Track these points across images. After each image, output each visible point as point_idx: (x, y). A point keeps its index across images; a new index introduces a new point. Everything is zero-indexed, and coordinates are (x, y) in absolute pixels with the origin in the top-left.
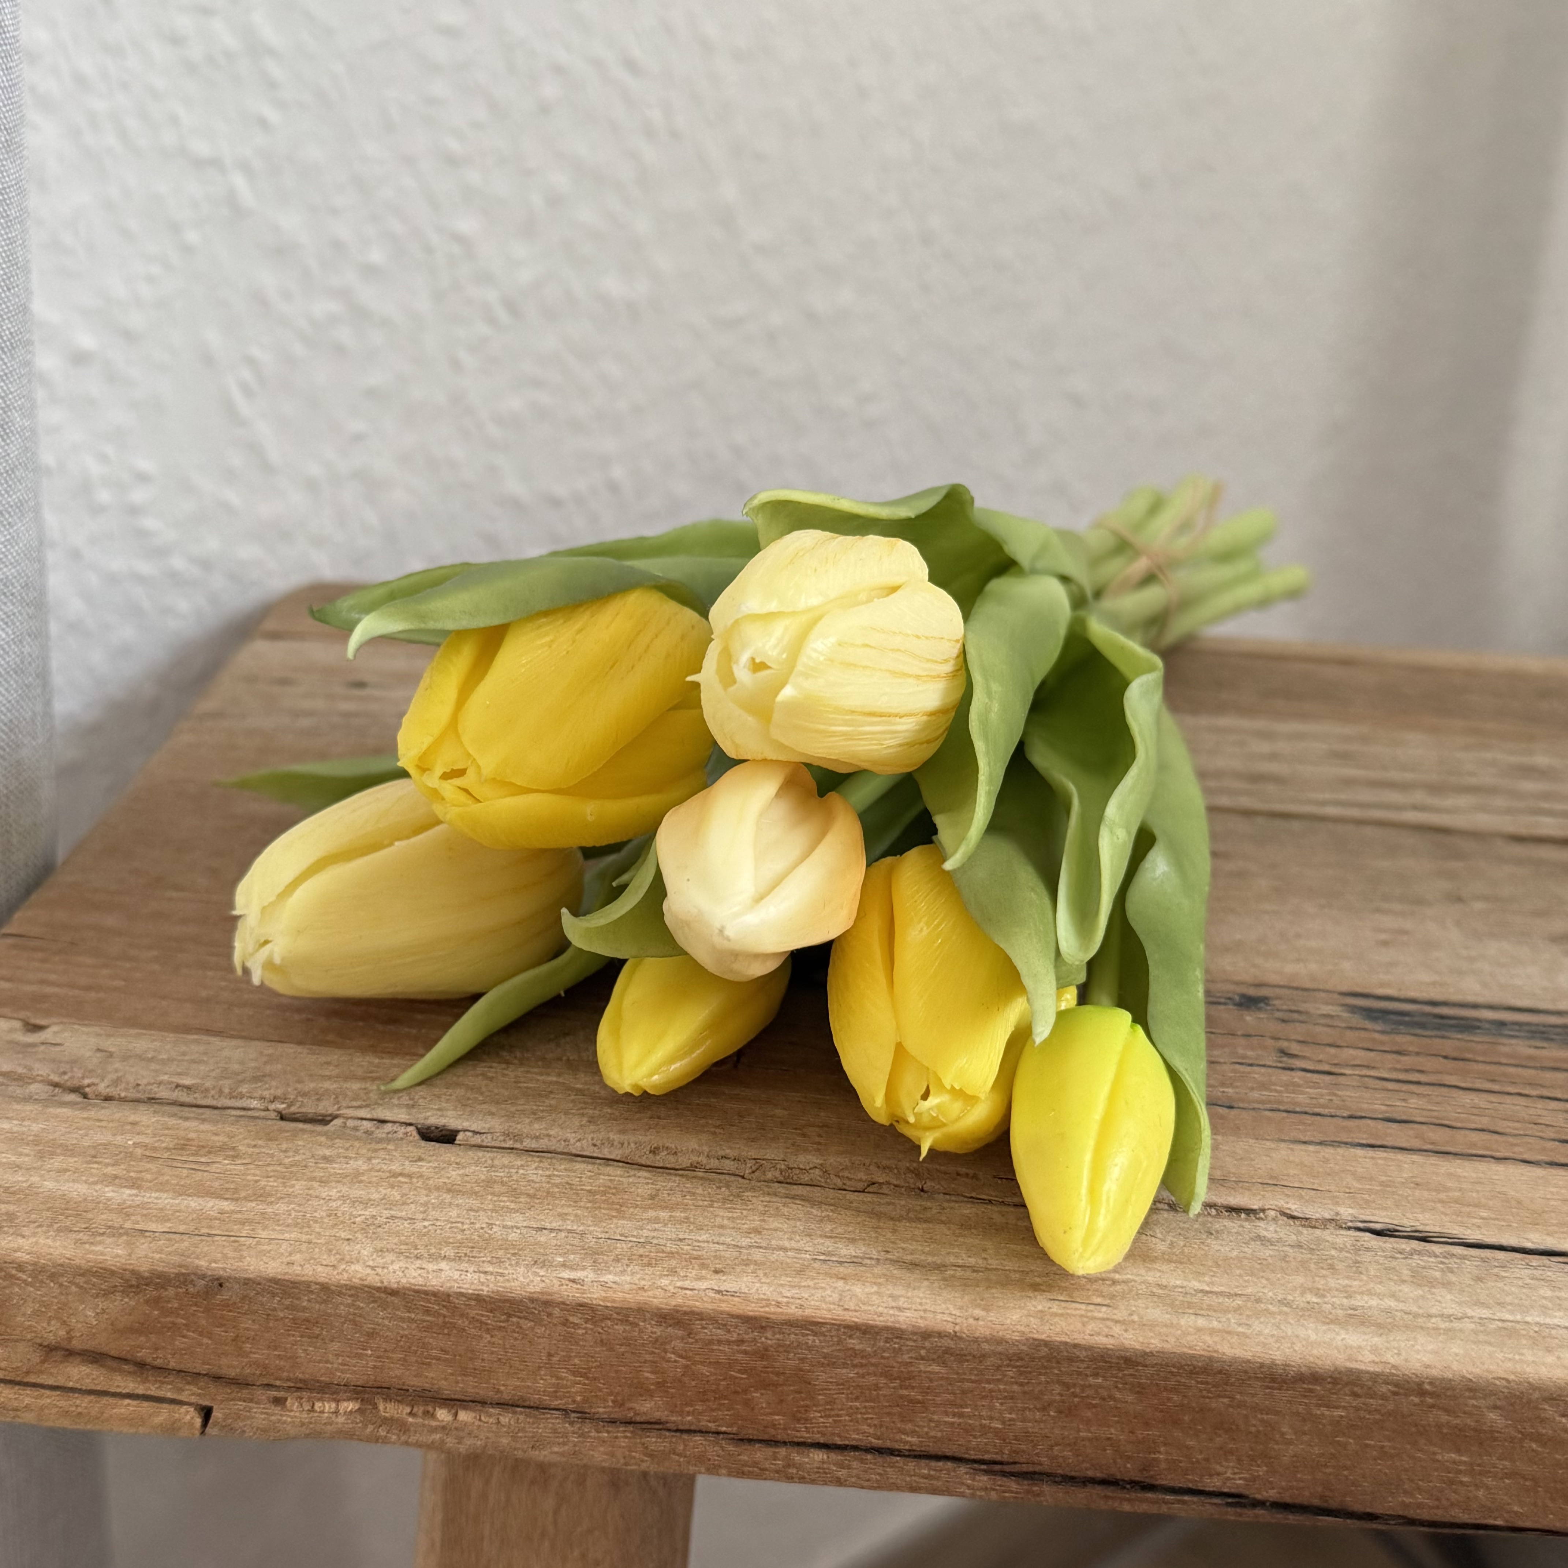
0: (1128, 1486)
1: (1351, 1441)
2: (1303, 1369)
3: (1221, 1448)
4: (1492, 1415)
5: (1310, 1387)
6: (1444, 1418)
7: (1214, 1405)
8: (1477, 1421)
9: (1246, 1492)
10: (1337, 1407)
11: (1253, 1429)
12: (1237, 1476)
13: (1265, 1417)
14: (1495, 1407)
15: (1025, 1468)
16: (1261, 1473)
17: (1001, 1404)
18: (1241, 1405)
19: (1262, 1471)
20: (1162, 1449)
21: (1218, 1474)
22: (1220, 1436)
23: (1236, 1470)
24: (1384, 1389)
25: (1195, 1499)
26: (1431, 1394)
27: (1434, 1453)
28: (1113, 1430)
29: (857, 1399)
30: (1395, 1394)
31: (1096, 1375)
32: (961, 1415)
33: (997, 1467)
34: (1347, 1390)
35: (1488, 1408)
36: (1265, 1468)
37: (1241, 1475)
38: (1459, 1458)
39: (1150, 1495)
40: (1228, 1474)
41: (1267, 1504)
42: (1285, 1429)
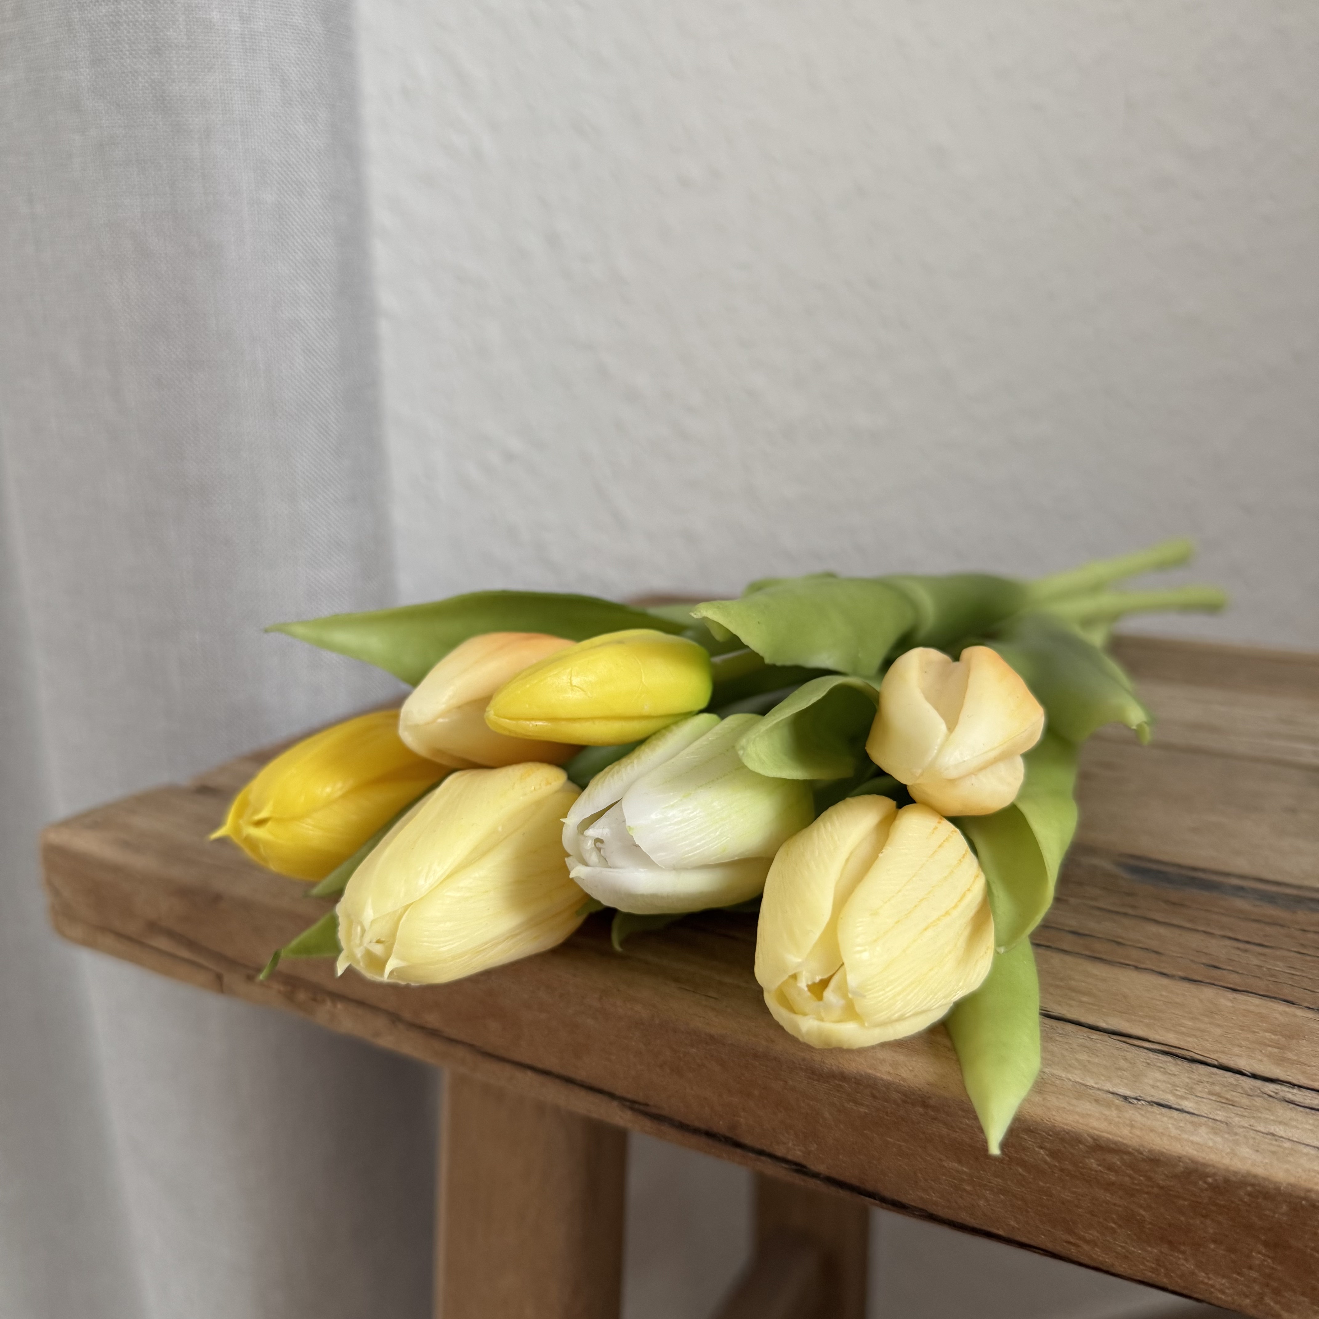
0: (723, 1139)
1: (875, 1135)
2: (834, 1068)
3: (782, 1122)
5: (841, 1083)
6: (945, 1131)
7: (774, 1086)
9: (804, 1162)
10: (862, 1105)
11: (804, 1111)
12: (796, 1148)
13: (812, 1103)
15: (654, 1111)
16: (813, 1149)
17: (635, 1057)
18: (793, 1089)
20: (742, 1114)
21: (784, 1143)
22: (781, 1112)
23: (795, 1143)
24: (895, 1096)
25: (769, 1160)
26: (932, 1107)
27: (940, 1160)
28: (708, 1092)
29: (547, 1035)
30: (904, 1102)
31: (693, 1046)
32: (610, 1060)
33: (636, 1106)
34: (867, 1091)
36: (815, 1145)
37: (799, 1148)
38: (960, 1167)
39: (739, 1151)
40: (790, 1145)
41: (821, 1176)
42: (827, 1115)
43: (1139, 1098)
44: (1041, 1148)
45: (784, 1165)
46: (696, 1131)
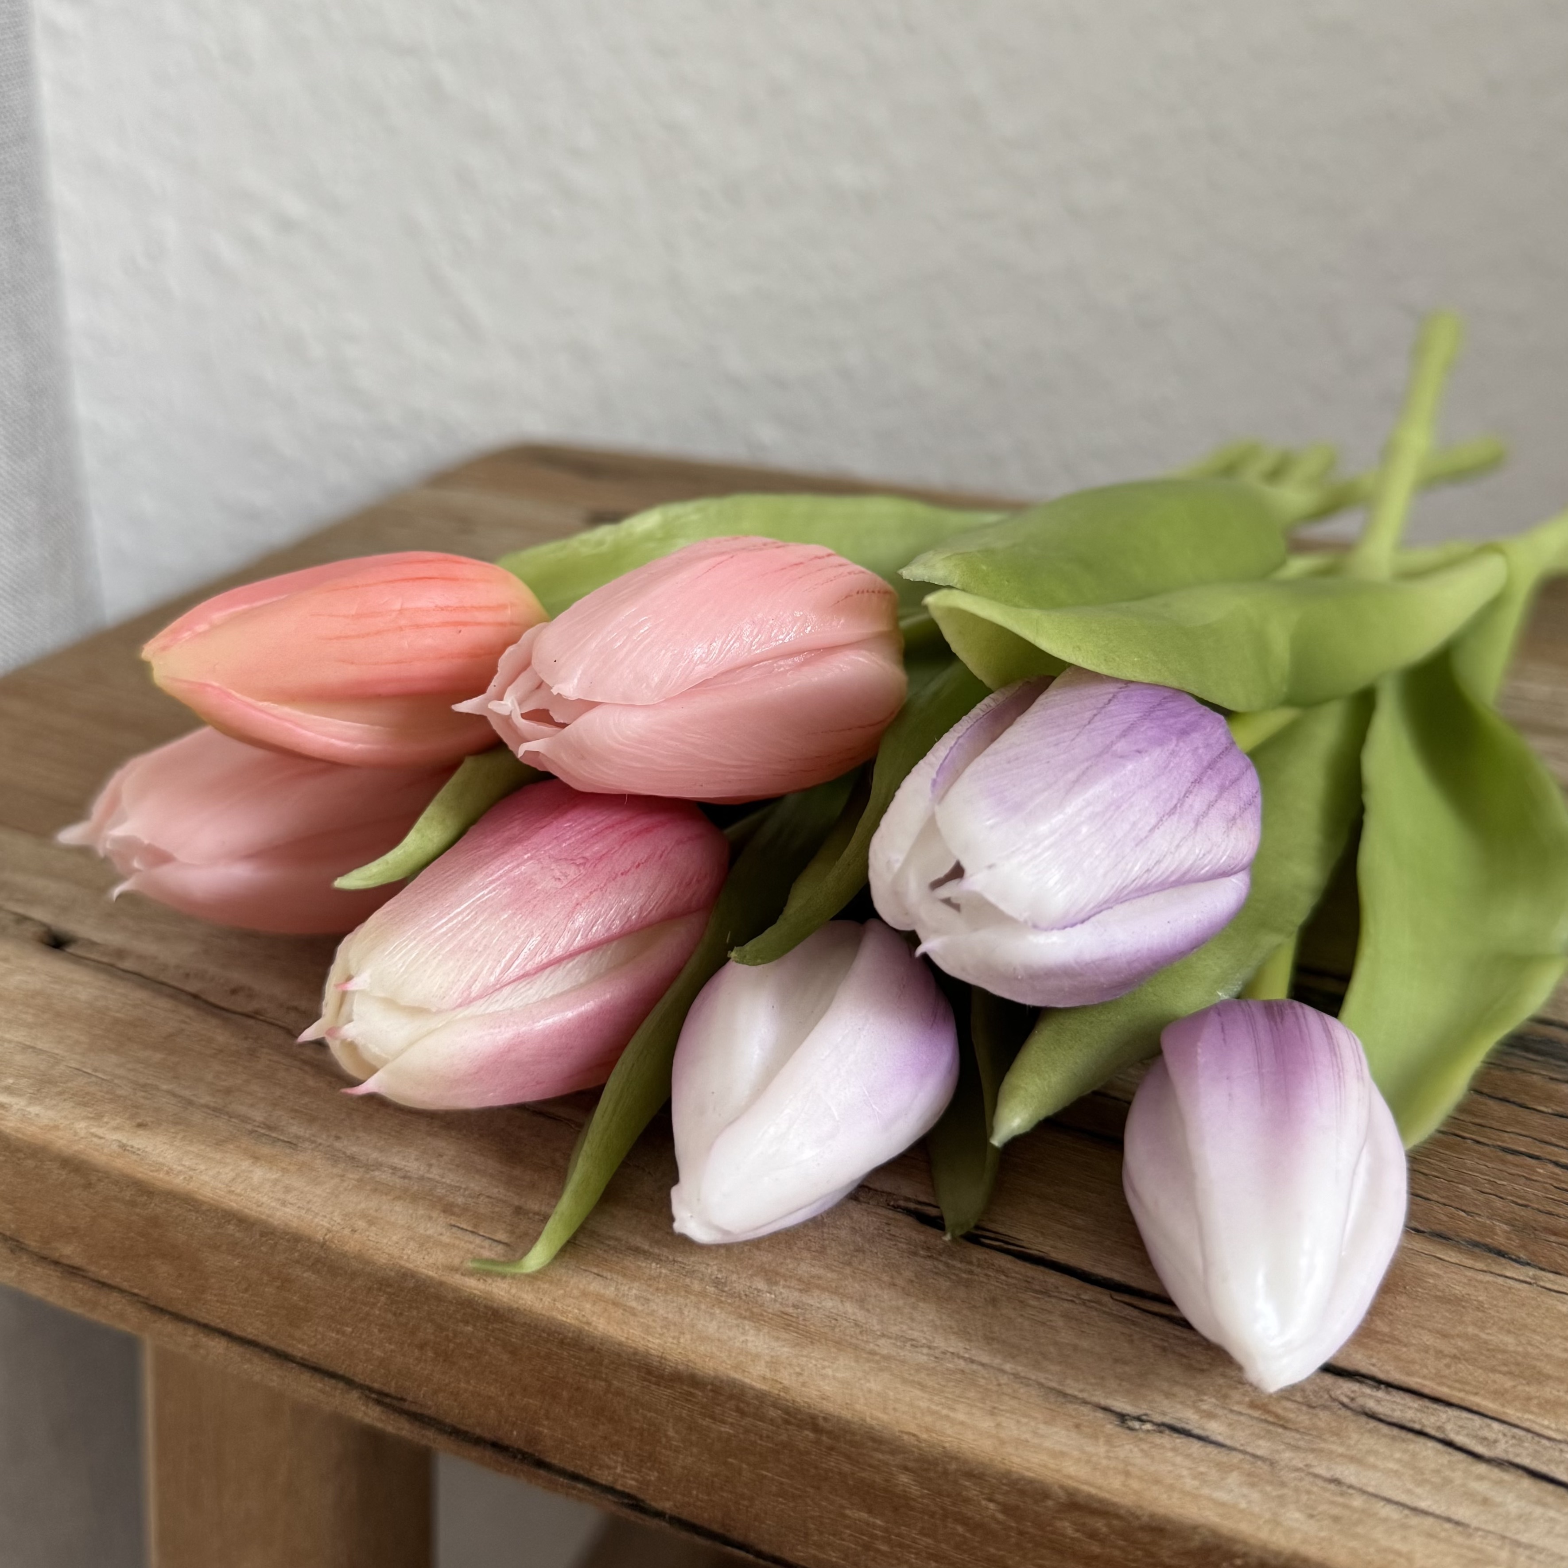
0: (519, 1456)
1: (744, 1466)
2: (680, 1367)
3: (605, 1438)
4: (904, 1479)
5: (692, 1390)
6: (846, 1468)
7: (591, 1386)
8: (886, 1481)
9: (641, 1496)
10: (723, 1422)
11: (637, 1425)
12: (628, 1475)
13: (649, 1415)
14: (906, 1469)
15: (414, 1408)
16: (653, 1478)
17: (380, 1331)
18: (619, 1393)
19: (653, 1476)
21: (609, 1467)
22: (603, 1424)
23: (626, 1468)
24: (772, 1413)
25: (588, 1488)
26: (829, 1433)
27: (842, 1507)
28: (492, 1389)
29: (246, 1290)
30: (787, 1422)
31: (467, 1323)
32: (344, 1334)
33: (388, 1400)
34: (732, 1404)
35: (897, 1466)
36: (656, 1474)
37: (633, 1475)
38: (871, 1519)
39: (542, 1472)
40: (619, 1470)
41: (667, 1516)
42: (671, 1433)
43: (1144, 1418)
44: (990, 1500)
45: (610, 1497)
46: (478, 1441)
